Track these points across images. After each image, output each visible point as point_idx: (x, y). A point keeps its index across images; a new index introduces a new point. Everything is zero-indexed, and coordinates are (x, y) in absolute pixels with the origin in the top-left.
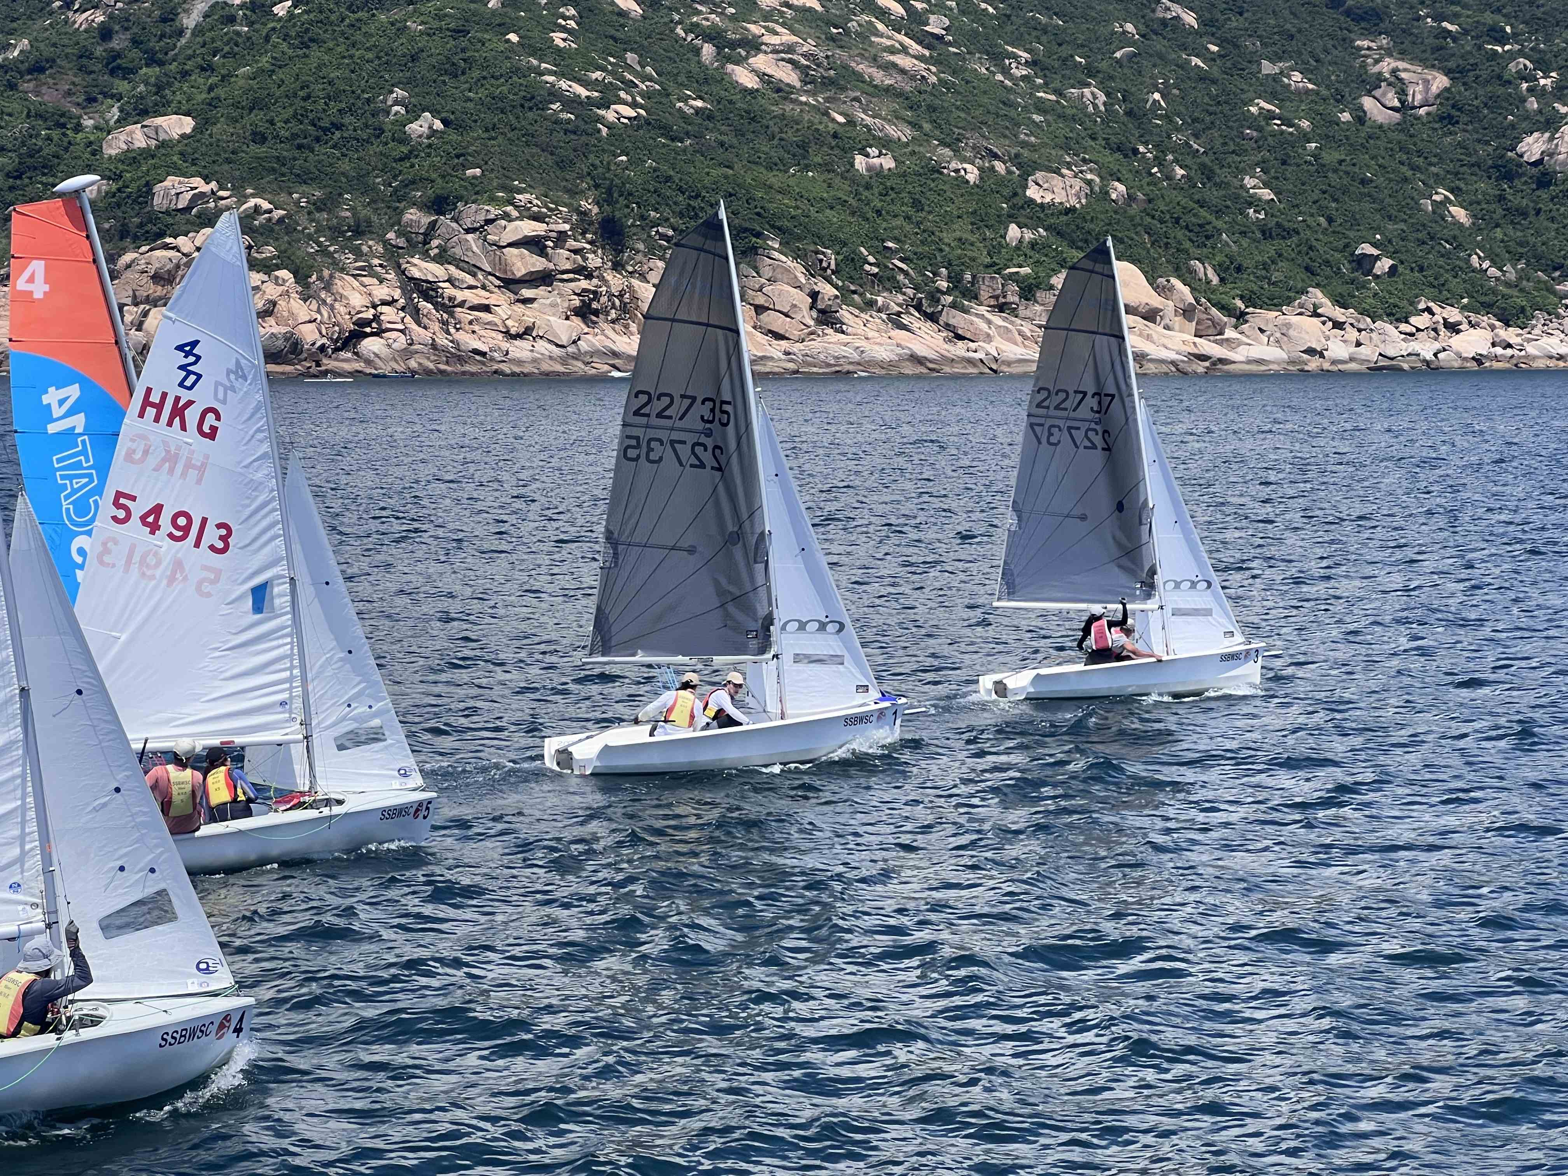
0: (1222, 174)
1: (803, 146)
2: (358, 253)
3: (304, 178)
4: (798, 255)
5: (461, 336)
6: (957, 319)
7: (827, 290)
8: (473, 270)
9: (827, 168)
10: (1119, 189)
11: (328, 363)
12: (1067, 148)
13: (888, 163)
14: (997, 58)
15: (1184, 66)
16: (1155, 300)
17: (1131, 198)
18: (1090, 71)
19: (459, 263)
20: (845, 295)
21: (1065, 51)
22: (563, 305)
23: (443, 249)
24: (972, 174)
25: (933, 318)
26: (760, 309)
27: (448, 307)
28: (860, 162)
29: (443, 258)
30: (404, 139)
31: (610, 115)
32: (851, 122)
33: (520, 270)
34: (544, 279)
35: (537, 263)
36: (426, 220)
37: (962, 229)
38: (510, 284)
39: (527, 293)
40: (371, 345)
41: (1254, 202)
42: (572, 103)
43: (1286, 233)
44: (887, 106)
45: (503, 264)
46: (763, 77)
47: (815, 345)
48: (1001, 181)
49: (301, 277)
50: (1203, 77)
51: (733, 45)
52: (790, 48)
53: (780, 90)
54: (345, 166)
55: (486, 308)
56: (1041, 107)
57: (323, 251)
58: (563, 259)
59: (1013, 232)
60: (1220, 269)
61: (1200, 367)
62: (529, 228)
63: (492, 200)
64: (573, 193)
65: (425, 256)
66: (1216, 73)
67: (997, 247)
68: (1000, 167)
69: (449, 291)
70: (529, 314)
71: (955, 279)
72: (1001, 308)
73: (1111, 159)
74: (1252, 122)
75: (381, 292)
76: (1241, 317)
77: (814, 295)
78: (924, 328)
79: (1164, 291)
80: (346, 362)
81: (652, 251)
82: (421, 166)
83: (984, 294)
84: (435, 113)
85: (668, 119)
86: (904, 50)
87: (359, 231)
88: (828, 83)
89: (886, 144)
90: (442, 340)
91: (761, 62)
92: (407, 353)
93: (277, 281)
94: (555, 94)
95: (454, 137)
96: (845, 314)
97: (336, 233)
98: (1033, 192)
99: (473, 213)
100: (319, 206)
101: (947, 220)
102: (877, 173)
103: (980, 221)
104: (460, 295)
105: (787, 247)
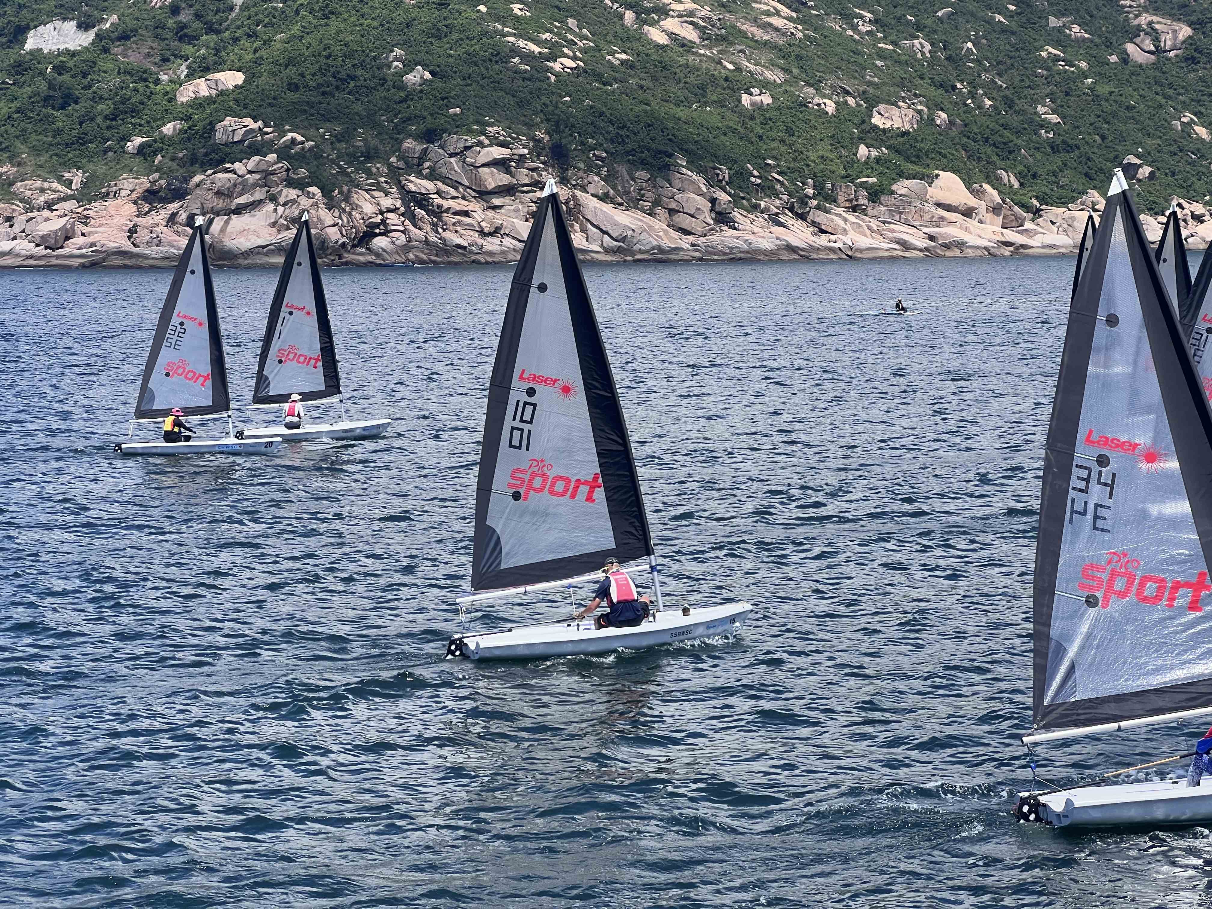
0: (1020, 104)
1: (703, 87)
2: (369, 174)
3: (327, 118)
4: (699, 171)
5: (447, 235)
6: (821, 217)
7: (723, 197)
8: (455, 184)
9: (721, 104)
10: (942, 117)
11: (348, 257)
12: (903, 86)
13: (767, 99)
14: (848, 17)
15: (990, 22)
16: (972, 202)
17: (951, 123)
18: (919, 27)
19: (445, 180)
20: (736, 201)
21: (899, 11)
22: (523, 210)
23: (432, 169)
24: (830, 108)
25: (802, 217)
26: (672, 212)
27: (437, 213)
28: (746, 100)
29: (433, 176)
30: (402, 86)
31: (557, 66)
32: (738, 69)
33: (491, 185)
34: (509, 190)
35: (504, 179)
36: (419, 148)
37: (824, 149)
38: (483, 194)
39: (496, 201)
40: (380, 242)
41: (1045, 125)
42: (528, 57)
43: (1069, 148)
44: (765, 57)
45: (478, 180)
46: (672, 35)
47: (714, 239)
48: (853, 112)
49: (326, 193)
50: (1004, 30)
51: (648, 12)
52: (691, 14)
53: (685, 45)
54: (358, 107)
55: (466, 214)
56: (882, 55)
57: (343, 172)
58: (523, 176)
59: (863, 151)
60: (1020, 176)
61: (1007, 251)
62: (498, 153)
63: (469, 132)
64: (531, 126)
65: (419, 175)
66: (1014, 26)
67: (851, 162)
68: (851, 101)
69: (438, 201)
70: (498, 218)
71: (819, 188)
72: (854, 209)
73: (936, 94)
74: (1042, 63)
75: (387, 202)
76: (1037, 213)
77: (713, 201)
78: (796, 225)
79: (978, 194)
80: (361, 256)
81: (590, 168)
82: (415, 107)
83: (841, 198)
84: (425, 67)
85: (599, 68)
86: (777, 13)
87: (369, 157)
88: (721, 39)
89: (765, 85)
90: (433, 238)
91: (669, 24)
92: (407, 248)
93: (309, 195)
94: (515, 51)
95: (440, 85)
96: (736, 215)
97: (351, 158)
98: (876, 120)
99: (455, 142)
100: (339, 138)
101: (812, 143)
102: (759, 107)
103: (837, 142)
104: (446, 204)
105: (692, 165)
